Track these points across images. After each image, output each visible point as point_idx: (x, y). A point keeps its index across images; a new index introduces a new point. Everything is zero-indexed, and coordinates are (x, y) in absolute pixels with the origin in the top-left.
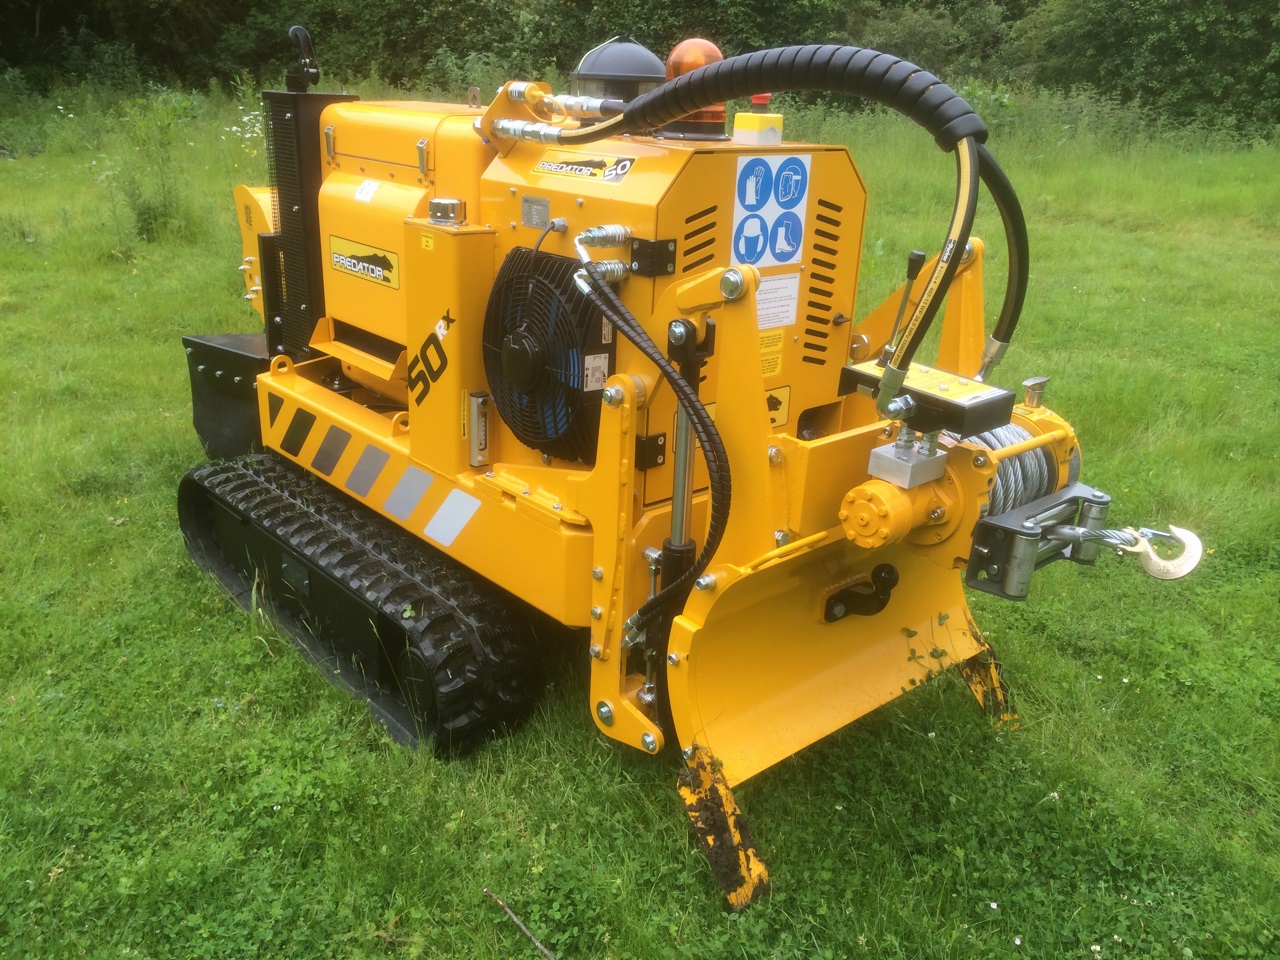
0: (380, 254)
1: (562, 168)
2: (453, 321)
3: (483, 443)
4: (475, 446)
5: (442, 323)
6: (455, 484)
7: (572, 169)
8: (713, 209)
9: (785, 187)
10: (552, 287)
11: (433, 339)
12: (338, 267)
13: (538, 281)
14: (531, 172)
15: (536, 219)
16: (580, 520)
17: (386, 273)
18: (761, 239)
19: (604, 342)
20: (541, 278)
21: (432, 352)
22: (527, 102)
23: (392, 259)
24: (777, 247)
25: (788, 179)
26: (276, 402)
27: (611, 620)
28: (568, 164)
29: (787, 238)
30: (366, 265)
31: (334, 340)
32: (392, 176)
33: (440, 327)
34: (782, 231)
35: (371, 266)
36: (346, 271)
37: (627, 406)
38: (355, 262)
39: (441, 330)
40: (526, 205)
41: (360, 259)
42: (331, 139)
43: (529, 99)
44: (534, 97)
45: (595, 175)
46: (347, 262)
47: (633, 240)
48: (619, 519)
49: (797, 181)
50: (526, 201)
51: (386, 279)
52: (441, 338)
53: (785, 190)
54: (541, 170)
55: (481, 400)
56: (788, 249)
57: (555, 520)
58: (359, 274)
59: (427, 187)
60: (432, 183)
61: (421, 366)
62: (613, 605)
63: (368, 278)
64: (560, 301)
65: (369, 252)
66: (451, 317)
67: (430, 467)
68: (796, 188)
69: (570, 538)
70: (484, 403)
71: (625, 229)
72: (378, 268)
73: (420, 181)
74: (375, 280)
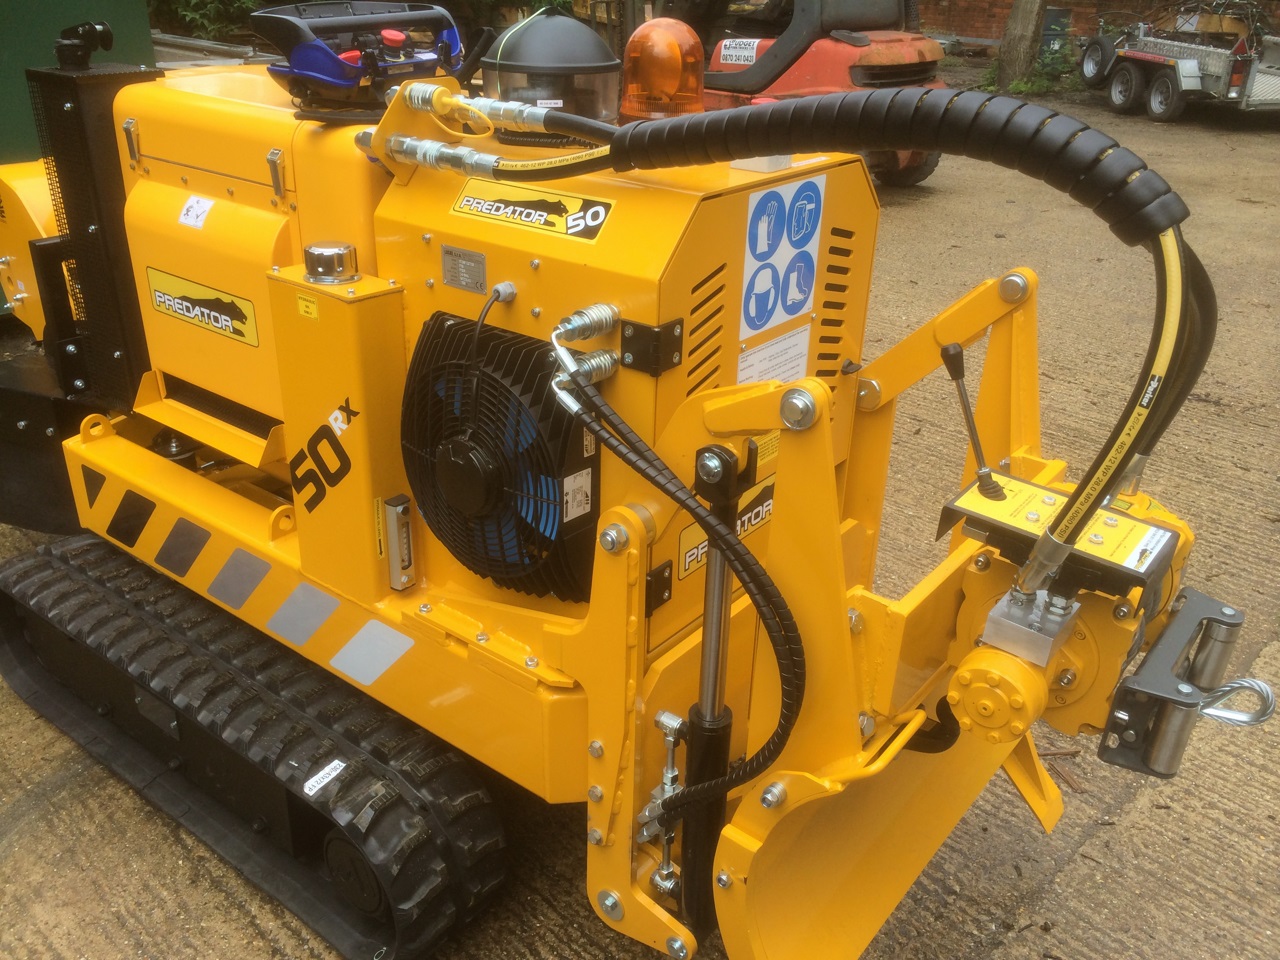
0: (226, 299)
1: (498, 209)
2: (356, 414)
3: (406, 558)
4: (397, 565)
5: (338, 414)
6: (374, 614)
7: (514, 212)
8: (721, 269)
9: (798, 222)
10: (507, 382)
11: (325, 432)
12: (163, 308)
13: (484, 373)
14: (452, 212)
15: (464, 278)
16: (564, 680)
17: (237, 324)
18: (773, 292)
19: (586, 455)
20: (489, 370)
21: (324, 448)
22: (435, 112)
23: (245, 307)
24: (789, 298)
25: (801, 210)
26: (94, 480)
27: (617, 803)
28: (507, 203)
29: (799, 285)
30: (206, 311)
31: (166, 397)
32: (231, 193)
33: (336, 419)
34: (794, 277)
35: (213, 313)
36: (176, 315)
37: (634, 551)
38: (189, 305)
39: (338, 423)
40: (449, 258)
41: (195, 303)
42: (134, 137)
43: (437, 107)
44: (444, 105)
45: (552, 224)
46: (176, 305)
47: (625, 324)
48: (626, 688)
49: (810, 211)
50: (448, 252)
51: (237, 332)
52: (338, 433)
53: (798, 226)
54: (466, 209)
55: (400, 509)
56: (800, 297)
57: (532, 680)
58: (196, 321)
59: (286, 213)
60: (294, 208)
61: (309, 464)
62: (619, 785)
63: (210, 327)
64: (520, 404)
65: (211, 295)
66: (353, 407)
67: (333, 589)
68: (809, 221)
69: (554, 704)
70: (406, 511)
71: (612, 309)
72: (224, 317)
73: (275, 204)
74: (221, 331)
